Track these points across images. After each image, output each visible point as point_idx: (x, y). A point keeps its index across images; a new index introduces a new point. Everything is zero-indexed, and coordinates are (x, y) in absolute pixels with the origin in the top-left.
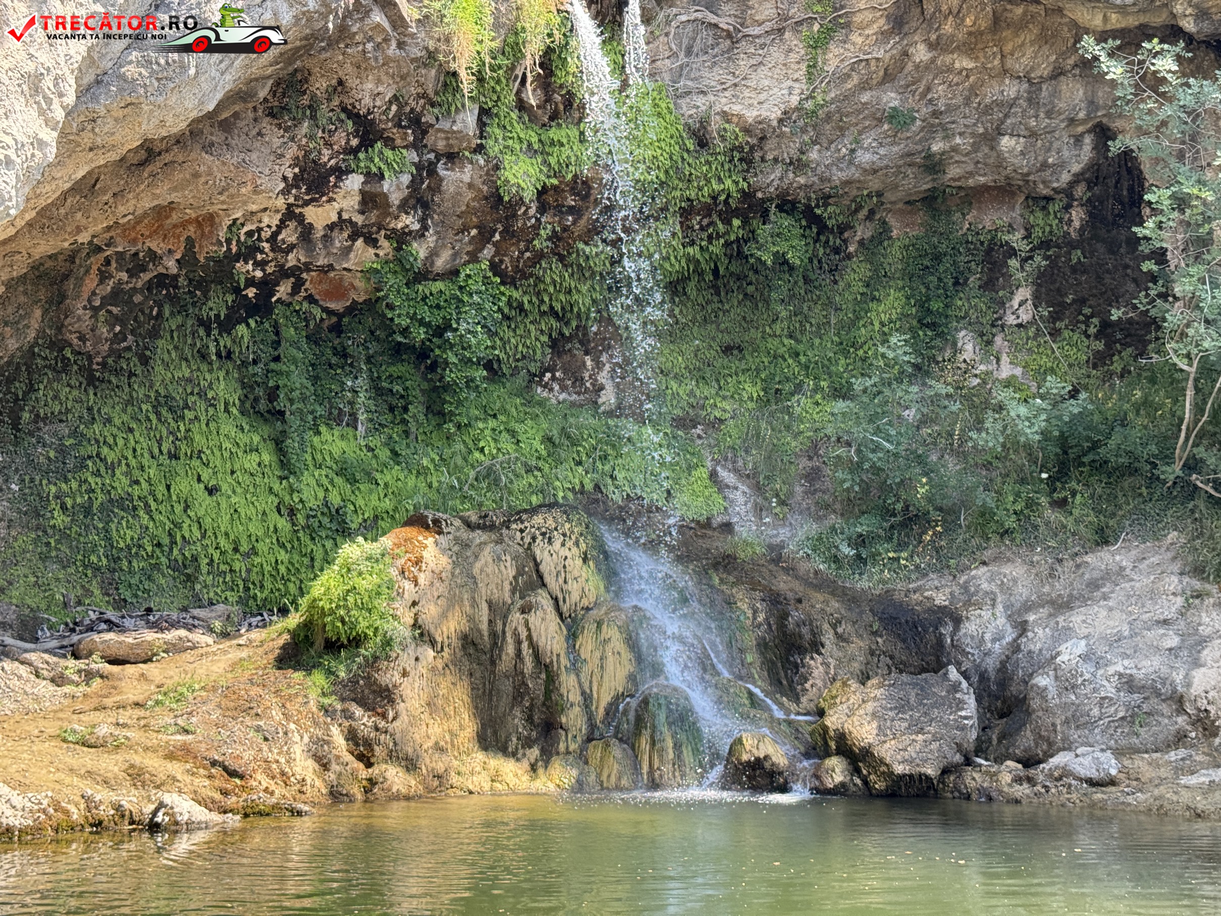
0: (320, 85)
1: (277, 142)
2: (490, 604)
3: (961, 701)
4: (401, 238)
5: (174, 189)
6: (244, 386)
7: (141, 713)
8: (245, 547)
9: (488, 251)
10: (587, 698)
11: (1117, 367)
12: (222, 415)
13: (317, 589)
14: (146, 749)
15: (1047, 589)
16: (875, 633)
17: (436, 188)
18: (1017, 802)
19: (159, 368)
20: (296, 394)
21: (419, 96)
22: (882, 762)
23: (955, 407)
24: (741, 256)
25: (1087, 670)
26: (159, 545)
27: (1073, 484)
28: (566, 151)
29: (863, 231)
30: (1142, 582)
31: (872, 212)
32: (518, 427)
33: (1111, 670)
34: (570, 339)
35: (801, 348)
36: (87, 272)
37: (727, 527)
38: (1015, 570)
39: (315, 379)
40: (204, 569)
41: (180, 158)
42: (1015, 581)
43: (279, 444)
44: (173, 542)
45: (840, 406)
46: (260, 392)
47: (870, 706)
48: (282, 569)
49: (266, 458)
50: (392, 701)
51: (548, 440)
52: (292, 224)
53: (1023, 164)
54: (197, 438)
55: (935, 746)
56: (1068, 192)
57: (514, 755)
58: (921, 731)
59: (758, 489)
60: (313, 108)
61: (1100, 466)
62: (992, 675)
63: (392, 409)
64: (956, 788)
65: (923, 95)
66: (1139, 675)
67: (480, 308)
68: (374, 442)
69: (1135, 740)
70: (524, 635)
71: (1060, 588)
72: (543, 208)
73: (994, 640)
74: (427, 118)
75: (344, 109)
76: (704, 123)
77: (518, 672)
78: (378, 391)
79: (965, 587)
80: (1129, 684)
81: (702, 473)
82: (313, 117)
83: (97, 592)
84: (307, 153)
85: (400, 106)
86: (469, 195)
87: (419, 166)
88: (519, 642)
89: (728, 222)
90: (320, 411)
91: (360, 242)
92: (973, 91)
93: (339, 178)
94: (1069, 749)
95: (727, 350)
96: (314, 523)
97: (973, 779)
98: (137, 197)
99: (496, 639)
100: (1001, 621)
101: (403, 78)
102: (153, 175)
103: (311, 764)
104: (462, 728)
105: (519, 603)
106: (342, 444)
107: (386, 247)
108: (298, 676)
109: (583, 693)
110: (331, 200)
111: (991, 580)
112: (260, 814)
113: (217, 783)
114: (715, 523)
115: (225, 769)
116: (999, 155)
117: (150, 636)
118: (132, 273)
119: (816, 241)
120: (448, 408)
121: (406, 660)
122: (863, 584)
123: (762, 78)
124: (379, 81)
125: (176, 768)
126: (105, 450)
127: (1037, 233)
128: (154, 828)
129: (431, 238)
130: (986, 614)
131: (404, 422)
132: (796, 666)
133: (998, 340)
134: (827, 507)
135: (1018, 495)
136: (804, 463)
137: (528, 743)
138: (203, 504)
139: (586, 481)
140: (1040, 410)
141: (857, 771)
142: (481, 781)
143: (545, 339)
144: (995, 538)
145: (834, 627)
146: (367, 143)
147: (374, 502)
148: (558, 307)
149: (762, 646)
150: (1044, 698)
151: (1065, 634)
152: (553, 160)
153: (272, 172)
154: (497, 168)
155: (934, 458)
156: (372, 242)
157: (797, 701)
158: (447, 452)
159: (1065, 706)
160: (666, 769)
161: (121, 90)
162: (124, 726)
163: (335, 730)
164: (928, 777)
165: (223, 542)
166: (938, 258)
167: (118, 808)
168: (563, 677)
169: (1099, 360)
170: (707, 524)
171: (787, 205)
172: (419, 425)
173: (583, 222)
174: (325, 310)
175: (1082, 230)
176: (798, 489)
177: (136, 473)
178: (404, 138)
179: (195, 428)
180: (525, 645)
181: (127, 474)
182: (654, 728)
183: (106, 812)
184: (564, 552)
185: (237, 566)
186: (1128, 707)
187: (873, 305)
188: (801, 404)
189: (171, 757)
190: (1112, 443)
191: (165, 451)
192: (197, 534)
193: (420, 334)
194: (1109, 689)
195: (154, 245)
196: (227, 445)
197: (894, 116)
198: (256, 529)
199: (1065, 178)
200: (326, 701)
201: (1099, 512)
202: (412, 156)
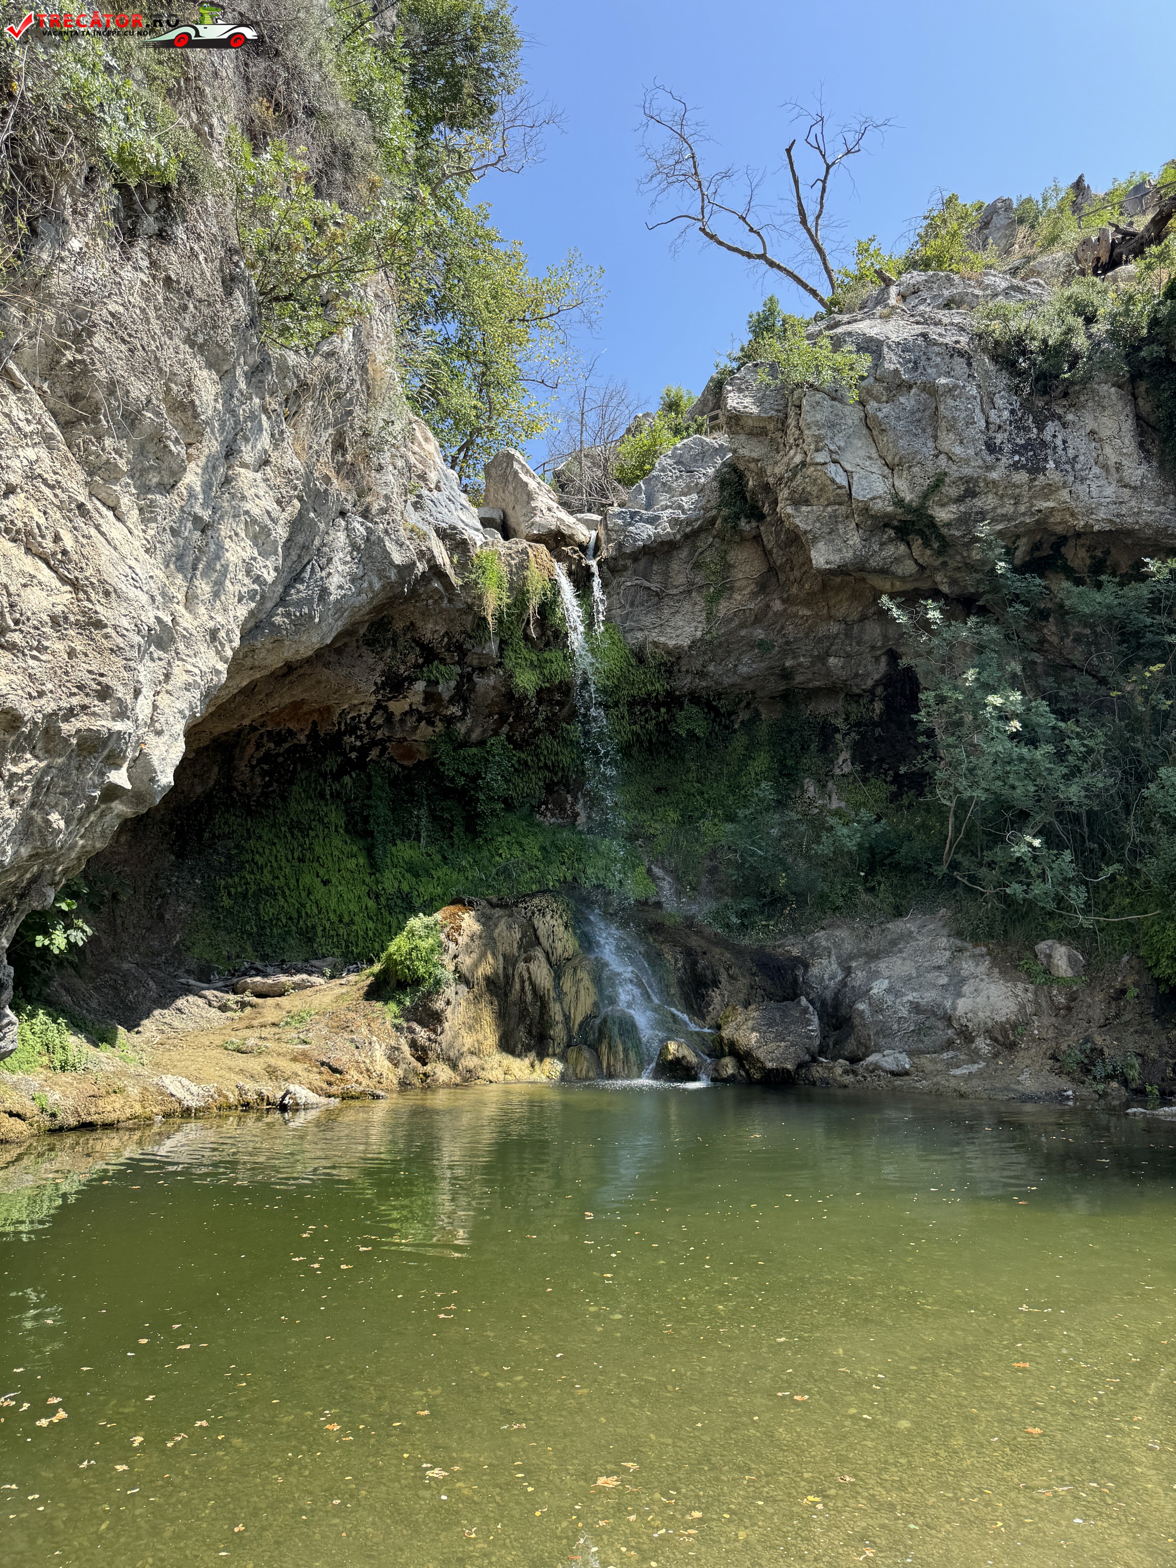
0: (399, 625)
1: (371, 661)
2: (504, 956)
3: (809, 1020)
4: (450, 721)
5: (305, 691)
6: (347, 815)
7: (275, 1030)
8: (346, 919)
9: (505, 729)
10: (567, 1018)
11: (905, 802)
12: (334, 834)
13: (392, 948)
14: (279, 1054)
15: (863, 945)
16: (754, 974)
17: (472, 690)
18: (845, 1087)
19: (293, 804)
20: (381, 820)
21: (462, 632)
22: (758, 1060)
23: (803, 828)
24: (666, 731)
25: (889, 999)
26: (291, 918)
27: (879, 877)
28: (554, 666)
29: (744, 715)
30: (924, 941)
31: (748, 704)
32: (524, 841)
33: (905, 999)
34: (557, 784)
35: (704, 789)
36: (248, 742)
37: (658, 905)
38: (842, 933)
39: (393, 810)
40: (320, 933)
41: (309, 672)
42: (843, 940)
43: (369, 852)
44: (300, 917)
45: (729, 827)
46: (358, 818)
47: (750, 1023)
48: (370, 933)
49: (361, 861)
50: (440, 1022)
51: (543, 849)
52: (380, 712)
53: (844, 675)
54: (317, 848)
55: (792, 1049)
56: (872, 691)
57: (519, 1056)
58: (783, 1040)
59: (678, 879)
60: (394, 640)
61: (895, 866)
62: (829, 1002)
63: (443, 829)
64: (806, 1078)
65: (779, 632)
66: (923, 1002)
67: (500, 764)
68: (432, 850)
69: (921, 1045)
70: (526, 976)
71: (871, 945)
72: (540, 702)
73: (830, 979)
74: (467, 646)
75: (414, 641)
76: (642, 648)
77: (522, 1000)
78: (434, 818)
79: (811, 944)
80: (916, 1008)
81: (642, 869)
82: (395, 646)
83: (250, 949)
84: (390, 668)
85: (450, 639)
86: (493, 694)
87: (461, 676)
88: (523, 982)
89: (657, 710)
90: (397, 830)
91: (423, 723)
92: (811, 629)
93: (411, 684)
94: (879, 1051)
95: (658, 790)
96: (392, 903)
97: (817, 1072)
98: (281, 697)
99: (508, 979)
100: (835, 966)
101: (452, 621)
102: (291, 682)
103: (387, 1063)
104: (485, 1038)
105: (524, 956)
106: (411, 852)
107: (440, 726)
108: (379, 1005)
109: (564, 1015)
110: (405, 697)
111: (827, 940)
112: (352, 1098)
113: (325, 1077)
114: (650, 902)
115: (330, 1067)
116: (828, 668)
117: (283, 978)
118: (278, 744)
119: (714, 721)
120: (478, 828)
121: (449, 992)
122: (746, 942)
123: (678, 621)
124: (436, 623)
125: (298, 1067)
126: (257, 857)
127: (853, 717)
128: (283, 1108)
129: (469, 720)
130: (825, 962)
131: (451, 837)
132: (703, 996)
133: (830, 784)
134: (722, 891)
135: (843, 884)
136: (707, 863)
137: (528, 1049)
138: (320, 891)
139: (568, 875)
140: (856, 831)
141: (741, 1066)
142: (497, 1074)
143: (541, 784)
144: (830, 912)
145: (727, 970)
146: (428, 661)
147: (431, 890)
148: (550, 763)
149: (681, 983)
150: (863, 1018)
151: (875, 975)
152: (546, 672)
153: (368, 680)
154: (511, 676)
155: (790, 860)
156: (431, 723)
157: (704, 1019)
158: (478, 857)
159: (876, 1023)
160: (619, 1066)
161: (271, 632)
162: (265, 1039)
163: (403, 1041)
164: (788, 1071)
165: (332, 916)
166: (791, 732)
167: (260, 1094)
168: (552, 1005)
169: (894, 797)
170: (646, 903)
171: (695, 698)
172: (461, 839)
173: (566, 709)
174: (401, 766)
175: (881, 715)
176: (704, 880)
177: (277, 872)
178: (452, 657)
179: (316, 841)
180: (527, 983)
181: (272, 872)
182: (610, 1037)
183: (252, 1097)
184: (554, 922)
185: (341, 931)
186: (916, 1023)
187: (750, 762)
188: (705, 825)
189: (295, 1059)
190: (903, 851)
191: (296, 855)
192: (316, 911)
193: (461, 781)
194: (904, 1012)
195: (292, 726)
196: (336, 853)
197: (761, 644)
198: (354, 907)
199: (870, 683)
200: (397, 1021)
201: (896, 896)
202: (457, 669)
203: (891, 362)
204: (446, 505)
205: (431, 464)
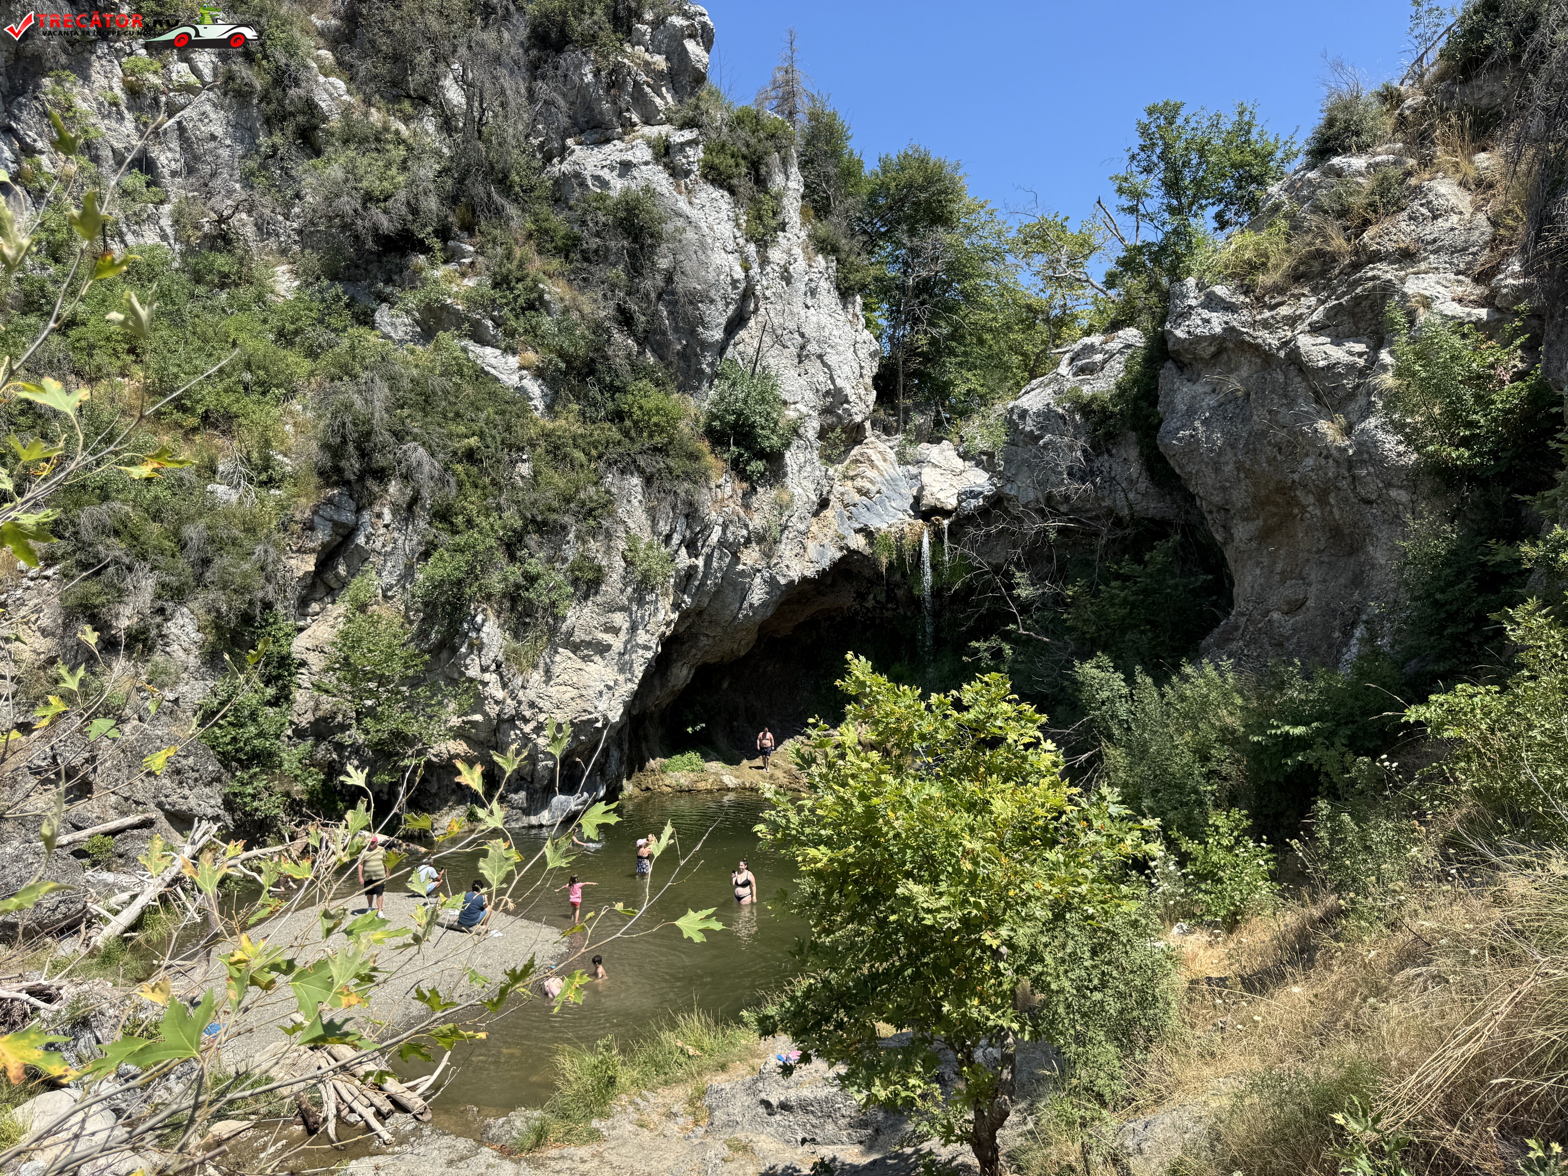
0: (855, 571)
1: (849, 587)
17: (896, 596)
75: (862, 578)
82: (857, 579)
84: (857, 590)
85: (877, 575)
86: (904, 598)
93: (868, 596)
110: (868, 601)
118: (831, 621)
124: (867, 570)
129: (901, 609)
153: (848, 596)
178: (881, 583)
202: (885, 588)
203: (1029, 426)
204: (882, 502)
205: (879, 479)
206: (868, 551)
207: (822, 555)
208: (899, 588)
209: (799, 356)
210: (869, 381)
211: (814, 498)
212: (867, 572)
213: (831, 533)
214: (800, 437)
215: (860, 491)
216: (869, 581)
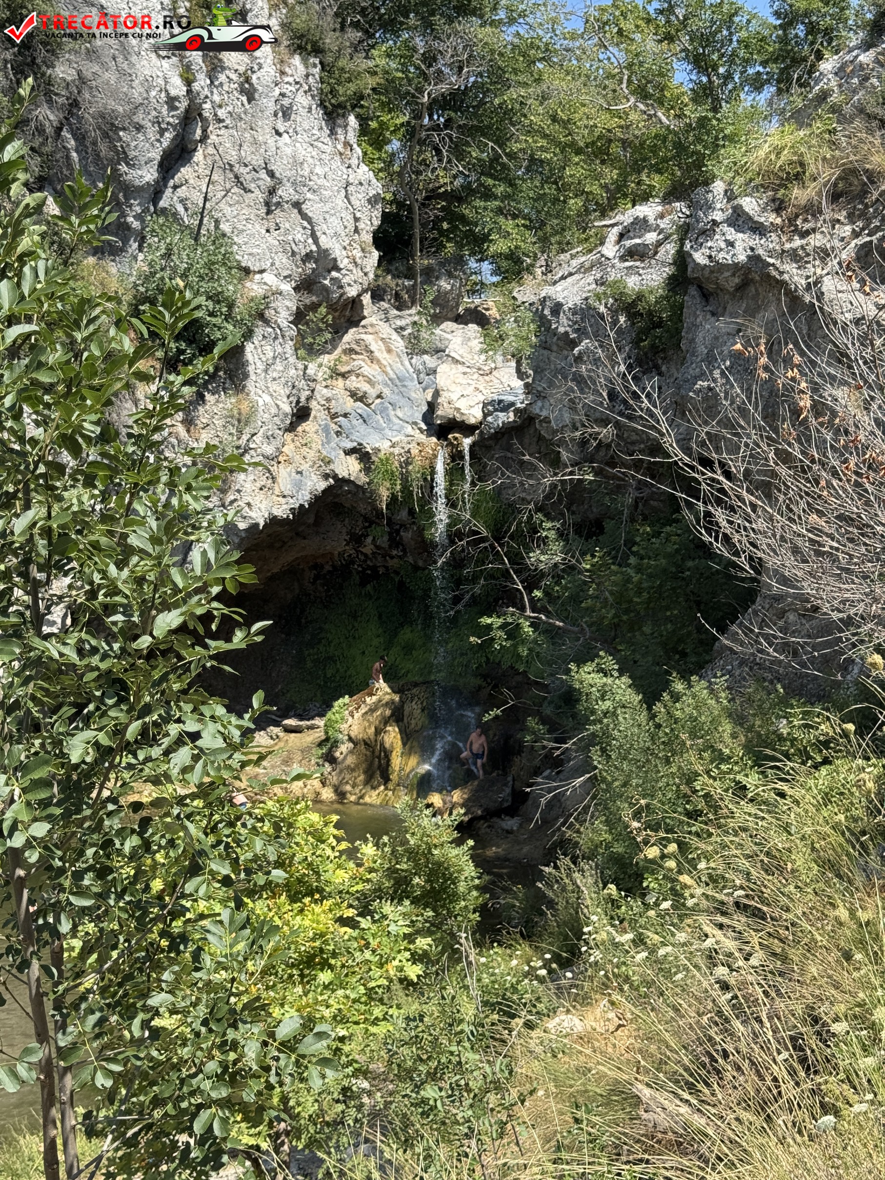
0: (347, 505)
1: (339, 527)
4: (399, 557)
17: (401, 538)
52: (360, 553)
57: (375, 788)
60: (348, 513)
75: (358, 513)
82: (349, 517)
84: (351, 530)
86: (413, 543)
87: (390, 534)
104: (358, 776)
105: (385, 729)
110: (366, 546)
121: (343, 747)
137: (380, 784)
146: (371, 524)
153: (338, 539)
178: (382, 522)
184: (415, 707)
200: (318, 760)
202: (387, 529)
204: (383, 410)
205: (380, 378)
206: (363, 479)
207: (299, 486)
208: (407, 530)
209: (267, 204)
210: (368, 238)
211: (287, 408)
212: (362, 508)
213: (312, 455)
214: (267, 322)
215: (353, 394)
216: (366, 519)
